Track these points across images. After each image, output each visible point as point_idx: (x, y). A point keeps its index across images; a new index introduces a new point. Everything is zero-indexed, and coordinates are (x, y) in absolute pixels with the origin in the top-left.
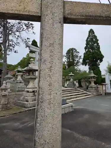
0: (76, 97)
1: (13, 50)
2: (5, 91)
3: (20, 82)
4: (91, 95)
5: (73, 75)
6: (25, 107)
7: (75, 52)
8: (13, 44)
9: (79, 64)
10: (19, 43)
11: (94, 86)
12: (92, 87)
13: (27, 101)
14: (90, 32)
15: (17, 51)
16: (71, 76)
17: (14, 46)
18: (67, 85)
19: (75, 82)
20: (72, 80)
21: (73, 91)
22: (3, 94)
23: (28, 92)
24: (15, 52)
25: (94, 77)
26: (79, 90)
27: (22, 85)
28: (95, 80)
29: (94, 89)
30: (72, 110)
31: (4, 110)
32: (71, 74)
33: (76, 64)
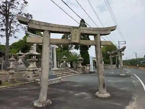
0: (67, 75)
1: (13, 36)
2: (12, 70)
3: (21, 64)
4: (78, 73)
5: (66, 57)
6: (27, 81)
7: (69, 37)
8: (13, 31)
9: (73, 48)
10: (18, 29)
11: (81, 67)
12: (80, 67)
13: (29, 77)
14: (81, 21)
15: (17, 37)
16: (64, 58)
17: (14, 32)
18: (61, 66)
19: (67, 64)
20: (65, 62)
21: (65, 71)
22: (11, 72)
23: (29, 71)
24: (15, 38)
25: (81, 59)
26: (70, 70)
27: (23, 66)
28: (82, 62)
29: (81, 69)
30: (60, 82)
31: (12, 83)
32: (64, 57)
33: (70, 48)
